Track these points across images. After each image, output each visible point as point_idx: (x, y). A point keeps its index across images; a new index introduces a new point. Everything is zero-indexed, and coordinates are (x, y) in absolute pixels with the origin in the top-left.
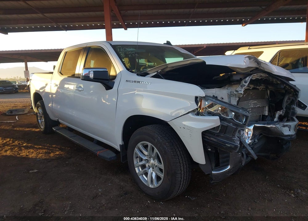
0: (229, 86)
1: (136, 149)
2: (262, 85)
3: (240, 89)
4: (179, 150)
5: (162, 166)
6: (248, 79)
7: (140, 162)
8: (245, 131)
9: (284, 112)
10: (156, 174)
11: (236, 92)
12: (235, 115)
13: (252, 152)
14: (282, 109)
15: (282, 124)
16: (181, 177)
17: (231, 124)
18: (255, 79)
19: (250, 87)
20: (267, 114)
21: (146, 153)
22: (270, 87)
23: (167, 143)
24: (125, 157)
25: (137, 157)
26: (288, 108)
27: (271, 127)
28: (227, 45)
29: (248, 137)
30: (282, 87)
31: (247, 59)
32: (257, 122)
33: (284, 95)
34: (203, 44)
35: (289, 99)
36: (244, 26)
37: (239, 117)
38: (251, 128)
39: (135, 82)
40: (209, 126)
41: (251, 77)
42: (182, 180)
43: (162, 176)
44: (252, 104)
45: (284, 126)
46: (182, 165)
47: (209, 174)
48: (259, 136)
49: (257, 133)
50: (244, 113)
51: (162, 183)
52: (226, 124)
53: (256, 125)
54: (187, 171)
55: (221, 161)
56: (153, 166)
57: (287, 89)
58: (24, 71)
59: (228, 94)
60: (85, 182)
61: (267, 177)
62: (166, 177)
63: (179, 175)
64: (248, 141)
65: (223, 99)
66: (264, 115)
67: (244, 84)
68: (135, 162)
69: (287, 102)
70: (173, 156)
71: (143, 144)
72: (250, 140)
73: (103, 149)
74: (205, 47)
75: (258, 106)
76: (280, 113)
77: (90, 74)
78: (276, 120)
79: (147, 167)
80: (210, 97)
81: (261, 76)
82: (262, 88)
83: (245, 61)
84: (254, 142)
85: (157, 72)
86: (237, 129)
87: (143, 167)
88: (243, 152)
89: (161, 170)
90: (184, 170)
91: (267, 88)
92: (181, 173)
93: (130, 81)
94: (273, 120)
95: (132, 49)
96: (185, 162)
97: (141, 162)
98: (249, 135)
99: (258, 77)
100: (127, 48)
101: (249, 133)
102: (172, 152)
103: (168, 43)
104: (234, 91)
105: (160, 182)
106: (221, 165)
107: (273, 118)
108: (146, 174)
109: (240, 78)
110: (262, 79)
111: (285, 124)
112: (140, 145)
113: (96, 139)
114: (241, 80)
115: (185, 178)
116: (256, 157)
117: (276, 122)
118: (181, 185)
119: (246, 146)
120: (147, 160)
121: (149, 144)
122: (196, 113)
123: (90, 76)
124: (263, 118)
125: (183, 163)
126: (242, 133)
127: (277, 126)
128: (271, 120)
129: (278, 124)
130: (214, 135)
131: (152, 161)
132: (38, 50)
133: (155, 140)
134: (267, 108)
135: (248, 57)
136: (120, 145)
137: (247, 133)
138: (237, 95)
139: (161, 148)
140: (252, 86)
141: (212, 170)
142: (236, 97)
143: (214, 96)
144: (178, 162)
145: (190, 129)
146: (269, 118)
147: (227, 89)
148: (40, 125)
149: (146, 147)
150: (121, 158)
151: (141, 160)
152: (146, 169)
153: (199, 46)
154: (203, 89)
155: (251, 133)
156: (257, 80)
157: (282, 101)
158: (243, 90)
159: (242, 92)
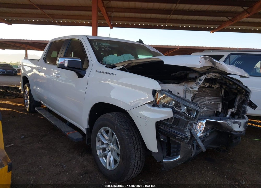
0: (186, 83)
1: (98, 133)
2: (217, 84)
3: (195, 86)
4: (135, 137)
5: (119, 151)
6: (203, 78)
7: (101, 145)
8: (198, 125)
9: (236, 110)
10: (114, 157)
11: (191, 89)
12: (187, 109)
13: (201, 144)
14: (234, 107)
15: (232, 120)
16: (135, 163)
17: (183, 117)
18: (209, 78)
19: (206, 85)
20: (220, 111)
21: (107, 137)
22: (224, 87)
23: (125, 130)
24: (89, 140)
25: (99, 141)
26: (240, 107)
27: (222, 123)
28: (198, 48)
29: (201, 131)
30: (234, 87)
31: (203, 59)
32: (210, 117)
33: (236, 95)
34: (177, 46)
35: (241, 98)
36: (212, 33)
37: (191, 112)
38: (204, 122)
39: (103, 72)
40: (163, 118)
41: (205, 76)
42: (136, 165)
43: (118, 159)
44: (208, 100)
45: (235, 123)
46: (136, 151)
47: (160, 162)
48: (211, 130)
49: (209, 127)
50: (195, 108)
51: (118, 166)
52: (178, 116)
53: (208, 120)
54: (141, 158)
55: (172, 151)
56: (112, 150)
57: (239, 89)
58: (24, 57)
59: (184, 90)
60: (53, 159)
61: (216, 168)
62: (122, 161)
63: (133, 160)
64: (200, 134)
65: (179, 94)
66: (218, 111)
67: (199, 82)
68: (97, 145)
69: (239, 101)
70: (129, 143)
71: (105, 129)
72: (202, 133)
73: (72, 131)
74: (178, 48)
75: (213, 102)
76: (232, 110)
77: (65, 63)
78: (228, 116)
79: (107, 150)
80: (165, 91)
81: (215, 76)
82: (217, 87)
83: (201, 61)
84: (206, 135)
85: (123, 66)
86: (188, 122)
87: (104, 150)
88: (194, 144)
89: (118, 154)
90: (138, 156)
91: (221, 87)
92: (135, 158)
93: (99, 71)
94: (226, 117)
95: (106, 44)
96: (140, 149)
97: (103, 145)
98: (201, 129)
99: (212, 77)
100: (102, 42)
101: (201, 127)
102: (128, 139)
103: (141, 41)
104: (189, 87)
105: (117, 165)
106: (172, 155)
107: (225, 115)
108: (106, 157)
109: (196, 77)
110: (216, 79)
111: (236, 121)
112: (102, 130)
113: (69, 122)
114: (196, 78)
115: (139, 164)
116: (204, 150)
117: (228, 119)
118: (135, 170)
119: (196, 139)
120: (108, 144)
121: (110, 130)
122: (153, 104)
123: (65, 64)
124: (217, 114)
125: (138, 150)
126: (194, 126)
127: (228, 122)
128: (224, 116)
129: (229, 120)
130: (168, 126)
131: (111, 145)
132: (37, 41)
133: (115, 127)
134: (221, 106)
135: (203, 57)
136: (86, 128)
137: (200, 126)
138: (192, 91)
139: (119, 134)
140: (208, 84)
141: (164, 158)
142: (191, 94)
143: (169, 90)
144: (133, 148)
145: (146, 118)
146: (222, 114)
147: (184, 85)
148: (26, 104)
149: (107, 132)
150: (86, 140)
151: (103, 143)
152: (106, 152)
153: (173, 47)
154: (160, 83)
155: (203, 127)
156: (211, 79)
157: (234, 100)
158: (197, 87)
159: (197, 89)
